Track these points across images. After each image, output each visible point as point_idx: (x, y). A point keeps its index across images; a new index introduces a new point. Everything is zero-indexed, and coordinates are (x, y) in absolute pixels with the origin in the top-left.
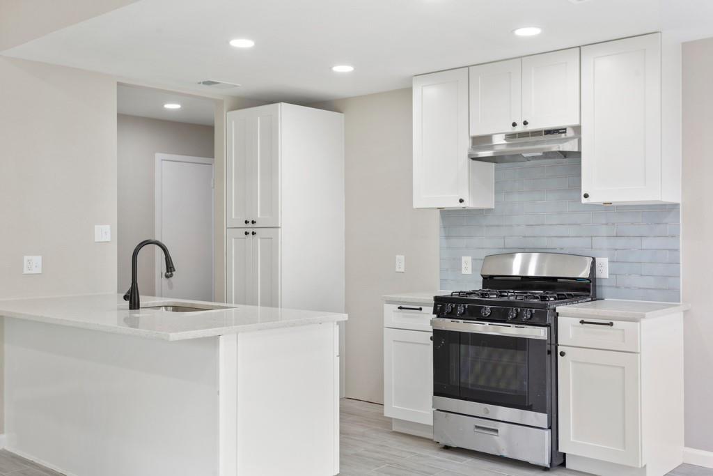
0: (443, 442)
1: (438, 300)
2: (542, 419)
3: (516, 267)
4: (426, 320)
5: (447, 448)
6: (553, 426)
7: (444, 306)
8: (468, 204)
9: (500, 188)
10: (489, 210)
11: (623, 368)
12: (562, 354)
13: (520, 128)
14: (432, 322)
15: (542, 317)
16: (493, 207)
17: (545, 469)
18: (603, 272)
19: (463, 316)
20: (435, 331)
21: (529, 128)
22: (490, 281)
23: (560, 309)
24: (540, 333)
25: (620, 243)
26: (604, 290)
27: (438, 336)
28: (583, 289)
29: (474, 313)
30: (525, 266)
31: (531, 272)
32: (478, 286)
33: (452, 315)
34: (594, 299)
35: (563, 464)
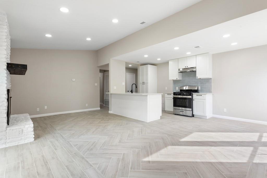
0: (175, 113)
1: (174, 93)
2: (191, 109)
3: (184, 88)
4: (172, 96)
5: (175, 114)
6: (192, 110)
7: (175, 94)
8: (178, 79)
9: (182, 76)
10: (181, 80)
11: (203, 102)
12: (194, 100)
13: (186, 67)
14: (173, 96)
15: (190, 95)
16: (181, 79)
17: (191, 117)
18: (199, 89)
19: (178, 95)
20: (174, 97)
21: (188, 67)
22: (181, 90)
23: (193, 93)
24: (190, 97)
25: (202, 84)
26: (200, 92)
27: (174, 98)
28: (196, 91)
29: (180, 94)
30: (186, 88)
31: (187, 89)
32: (179, 91)
33: (176, 95)
34: (198, 93)
35: (194, 116)
